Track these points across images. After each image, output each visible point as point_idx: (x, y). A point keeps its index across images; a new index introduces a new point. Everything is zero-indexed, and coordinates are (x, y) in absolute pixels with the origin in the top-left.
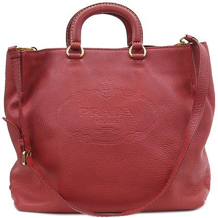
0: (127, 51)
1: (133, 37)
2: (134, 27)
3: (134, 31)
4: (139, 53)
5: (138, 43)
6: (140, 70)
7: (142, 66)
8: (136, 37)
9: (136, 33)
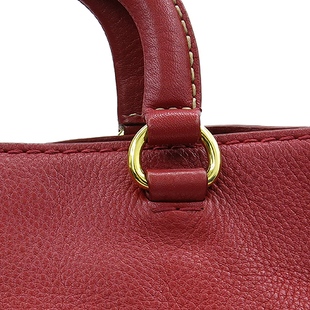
0: (118, 155)
1: (152, 80)
2: (152, 30)
3: (153, 53)
4: (185, 167)
5: (173, 113)
6: (192, 257)
7: (200, 234)
8: (163, 81)
9: (162, 57)
